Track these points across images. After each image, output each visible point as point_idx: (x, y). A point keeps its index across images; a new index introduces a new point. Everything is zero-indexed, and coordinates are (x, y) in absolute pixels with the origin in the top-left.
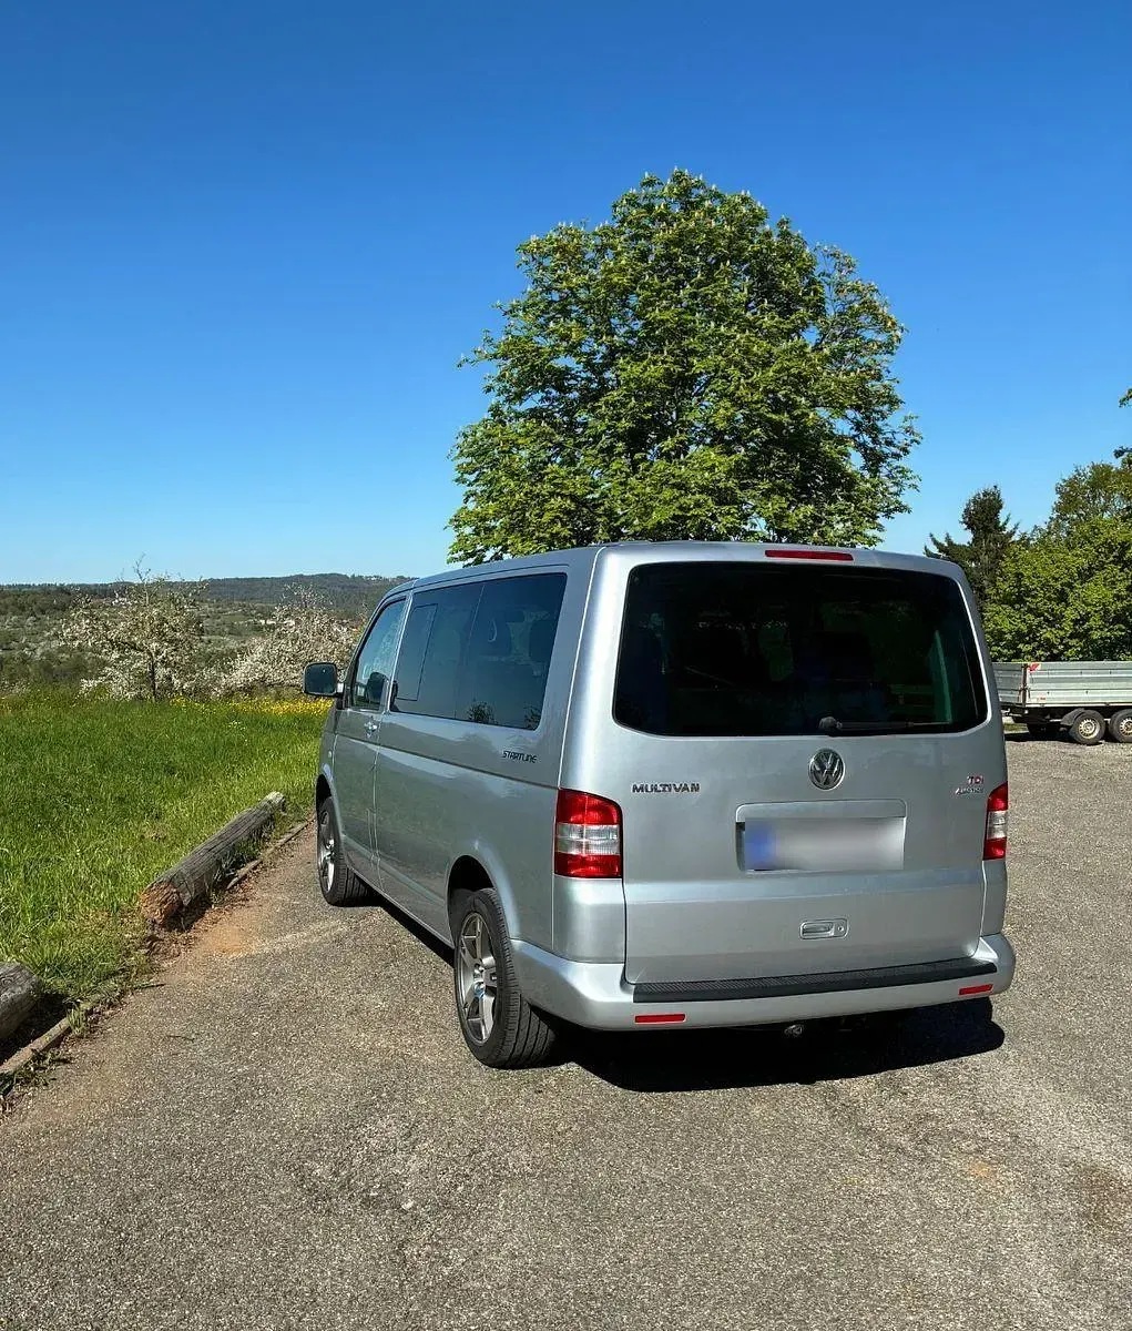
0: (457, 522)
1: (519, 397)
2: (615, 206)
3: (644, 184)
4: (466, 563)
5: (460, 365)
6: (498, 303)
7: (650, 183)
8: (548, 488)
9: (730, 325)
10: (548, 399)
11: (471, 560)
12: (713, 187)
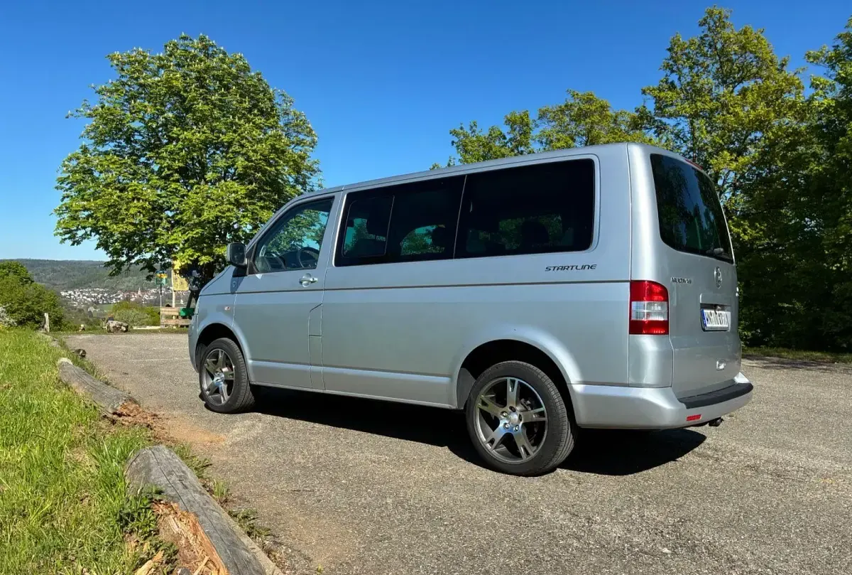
0: (60, 212)
1: (103, 142)
2: (166, 46)
3: (182, 38)
4: (63, 237)
5: (67, 117)
6: (93, 85)
7: (185, 38)
8: (131, 195)
9: (240, 119)
10: (119, 146)
11: (67, 236)
12: (222, 48)
